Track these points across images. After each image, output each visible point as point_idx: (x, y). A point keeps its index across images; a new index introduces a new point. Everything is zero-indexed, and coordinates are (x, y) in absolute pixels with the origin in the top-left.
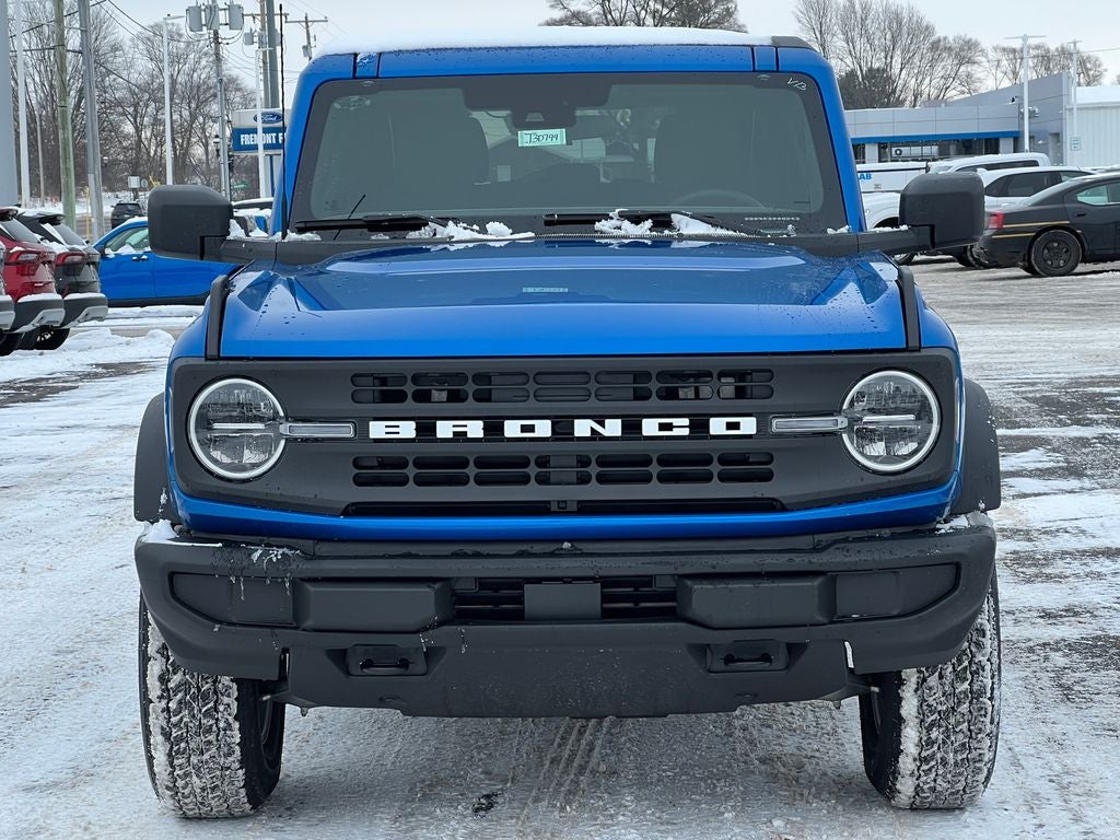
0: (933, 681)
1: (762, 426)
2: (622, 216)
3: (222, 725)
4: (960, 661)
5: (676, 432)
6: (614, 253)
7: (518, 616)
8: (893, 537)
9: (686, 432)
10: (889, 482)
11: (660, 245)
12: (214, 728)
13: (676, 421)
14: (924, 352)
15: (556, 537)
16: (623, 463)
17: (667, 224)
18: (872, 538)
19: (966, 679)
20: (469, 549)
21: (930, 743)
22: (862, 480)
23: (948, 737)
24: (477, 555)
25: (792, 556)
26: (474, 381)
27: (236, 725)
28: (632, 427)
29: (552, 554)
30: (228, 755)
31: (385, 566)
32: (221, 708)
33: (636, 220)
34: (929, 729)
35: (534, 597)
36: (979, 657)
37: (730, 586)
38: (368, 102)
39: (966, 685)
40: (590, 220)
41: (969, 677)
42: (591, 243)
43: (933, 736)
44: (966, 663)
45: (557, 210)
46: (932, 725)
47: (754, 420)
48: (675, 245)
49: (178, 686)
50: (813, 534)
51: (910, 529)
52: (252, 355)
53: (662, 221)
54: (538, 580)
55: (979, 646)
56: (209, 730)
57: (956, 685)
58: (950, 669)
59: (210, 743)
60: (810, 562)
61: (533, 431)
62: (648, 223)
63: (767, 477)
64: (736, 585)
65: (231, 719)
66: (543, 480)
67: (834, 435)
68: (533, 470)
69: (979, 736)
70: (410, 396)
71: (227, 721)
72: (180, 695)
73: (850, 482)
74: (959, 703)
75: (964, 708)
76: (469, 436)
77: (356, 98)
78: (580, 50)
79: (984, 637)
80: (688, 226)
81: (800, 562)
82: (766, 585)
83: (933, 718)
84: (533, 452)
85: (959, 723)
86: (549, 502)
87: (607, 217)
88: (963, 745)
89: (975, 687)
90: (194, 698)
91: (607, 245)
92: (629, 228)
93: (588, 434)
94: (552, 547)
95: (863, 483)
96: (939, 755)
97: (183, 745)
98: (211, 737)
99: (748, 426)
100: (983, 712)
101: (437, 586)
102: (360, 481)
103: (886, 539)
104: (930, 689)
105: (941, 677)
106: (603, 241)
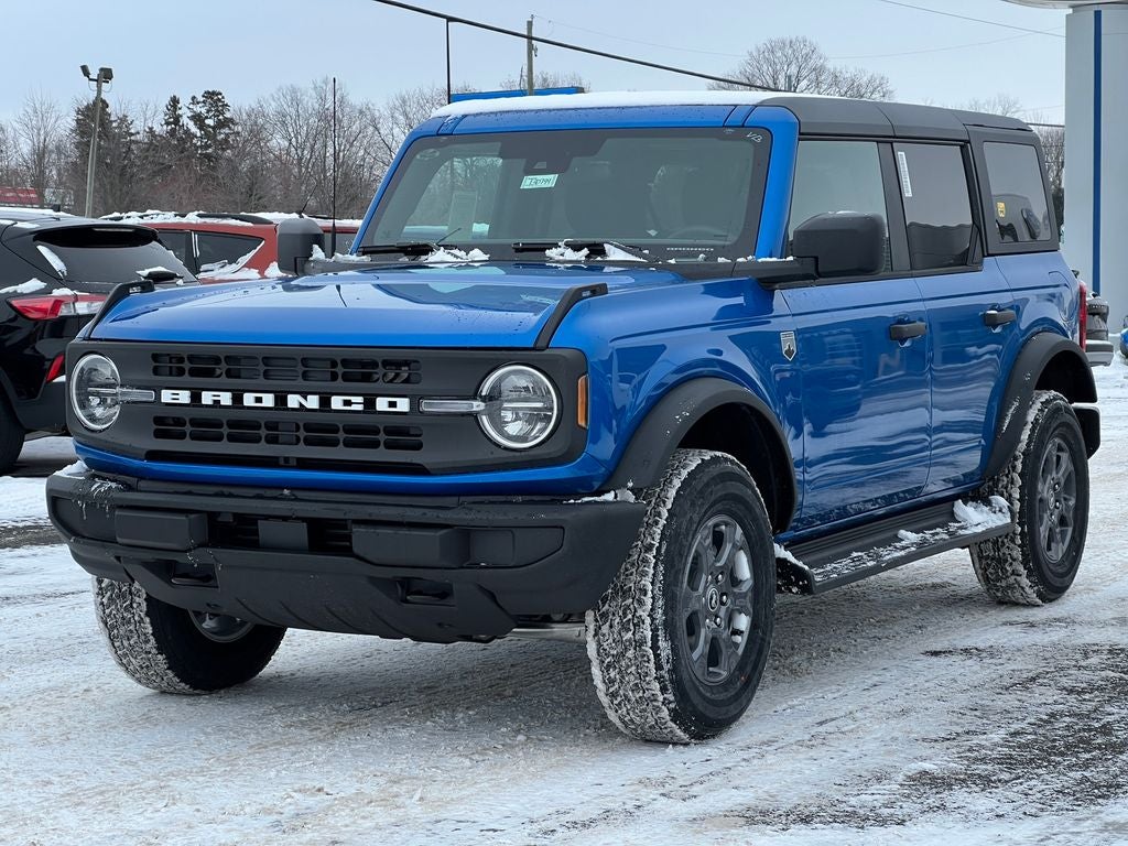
0: (605, 629)
1: (414, 405)
2: (568, 245)
3: (137, 618)
4: (625, 615)
5: (354, 407)
6: (561, 274)
7: (254, 545)
8: (524, 503)
9: (360, 407)
10: (514, 456)
11: (595, 269)
12: (132, 621)
13: (354, 399)
14: (547, 352)
15: (278, 485)
16: (320, 429)
17: (603, 252)
18: (511, 503)
19: (628, 630)
20: (226, 490)
21: (612, 681)
22: (492, 453)
23: (623, 677)
24: (231, 495)
25: (426, 511)
26: (226, 363)
27: (148, 620)
28: (325, 402)
29: (275, 498)
30: (147, 642)
31: (162, 499)
32: (135, 605)
33: (577, 248)
34: (608, 669)
35: (266, 530)
36: (640, 613)
37: (378, 531)
38: (437, 154)
39: (630, 634)
40: (542, 248)
41: (632, 628)
42: (544, 266)
43: (612, 675)
44: (630, 616)
45: (521, 241)
46: (609, 666)
47: (407, 400)
48: (606, 270)
49: (107, 586)
50: (459, 496)
51: (547, 498)
52: (103, 337)
53: (596, 250)
54: (267, 517)
55: (641, 603)
56: (129, 622)
57: (623, 634)
58: (618, 620)
59: (131, 631)
60: (438, 517)
61: (261, 402)
62: (585, 251)
63: (418, 447)
64: (381, 531)
65: (142, 615)
66: (272, 440)
67: (474, 416)
68: (263, 432)
69: (647, 679)
70: (187, 372)
71: (140, 616)
72: (109, 593)
73: (483, 455)
74: (626, 649)
75: (630, 654)
76: (222, 403)
77: (432, 150)
78: (561, 112)
79: (645, 595)
80: (615, 254)
81: (431, 516)
82: (404, 532)
83: (608, 660)
84: (262, 418)
85: (628, 667)
86: (277, 458)
87: (556, 246)
88: (636, 685)
89: (637, 637)
90: (118, 597)
91: (556, 267)
92: (570, 255)
93: (297, 406)
94: (275, 493)
95: (491, 456)
96: (621, 692)
97: (115, 631)
98: (132, 627)
99: (403, 405)
100: (645, 659)
101: (193, 516)
102: (159, 434)
103: (519, 503)
104: (604, 635)
105: (611, 626)
106: (554, 265)
